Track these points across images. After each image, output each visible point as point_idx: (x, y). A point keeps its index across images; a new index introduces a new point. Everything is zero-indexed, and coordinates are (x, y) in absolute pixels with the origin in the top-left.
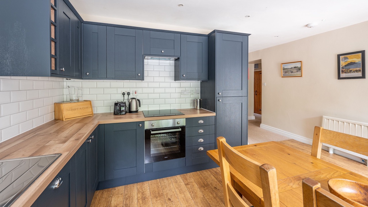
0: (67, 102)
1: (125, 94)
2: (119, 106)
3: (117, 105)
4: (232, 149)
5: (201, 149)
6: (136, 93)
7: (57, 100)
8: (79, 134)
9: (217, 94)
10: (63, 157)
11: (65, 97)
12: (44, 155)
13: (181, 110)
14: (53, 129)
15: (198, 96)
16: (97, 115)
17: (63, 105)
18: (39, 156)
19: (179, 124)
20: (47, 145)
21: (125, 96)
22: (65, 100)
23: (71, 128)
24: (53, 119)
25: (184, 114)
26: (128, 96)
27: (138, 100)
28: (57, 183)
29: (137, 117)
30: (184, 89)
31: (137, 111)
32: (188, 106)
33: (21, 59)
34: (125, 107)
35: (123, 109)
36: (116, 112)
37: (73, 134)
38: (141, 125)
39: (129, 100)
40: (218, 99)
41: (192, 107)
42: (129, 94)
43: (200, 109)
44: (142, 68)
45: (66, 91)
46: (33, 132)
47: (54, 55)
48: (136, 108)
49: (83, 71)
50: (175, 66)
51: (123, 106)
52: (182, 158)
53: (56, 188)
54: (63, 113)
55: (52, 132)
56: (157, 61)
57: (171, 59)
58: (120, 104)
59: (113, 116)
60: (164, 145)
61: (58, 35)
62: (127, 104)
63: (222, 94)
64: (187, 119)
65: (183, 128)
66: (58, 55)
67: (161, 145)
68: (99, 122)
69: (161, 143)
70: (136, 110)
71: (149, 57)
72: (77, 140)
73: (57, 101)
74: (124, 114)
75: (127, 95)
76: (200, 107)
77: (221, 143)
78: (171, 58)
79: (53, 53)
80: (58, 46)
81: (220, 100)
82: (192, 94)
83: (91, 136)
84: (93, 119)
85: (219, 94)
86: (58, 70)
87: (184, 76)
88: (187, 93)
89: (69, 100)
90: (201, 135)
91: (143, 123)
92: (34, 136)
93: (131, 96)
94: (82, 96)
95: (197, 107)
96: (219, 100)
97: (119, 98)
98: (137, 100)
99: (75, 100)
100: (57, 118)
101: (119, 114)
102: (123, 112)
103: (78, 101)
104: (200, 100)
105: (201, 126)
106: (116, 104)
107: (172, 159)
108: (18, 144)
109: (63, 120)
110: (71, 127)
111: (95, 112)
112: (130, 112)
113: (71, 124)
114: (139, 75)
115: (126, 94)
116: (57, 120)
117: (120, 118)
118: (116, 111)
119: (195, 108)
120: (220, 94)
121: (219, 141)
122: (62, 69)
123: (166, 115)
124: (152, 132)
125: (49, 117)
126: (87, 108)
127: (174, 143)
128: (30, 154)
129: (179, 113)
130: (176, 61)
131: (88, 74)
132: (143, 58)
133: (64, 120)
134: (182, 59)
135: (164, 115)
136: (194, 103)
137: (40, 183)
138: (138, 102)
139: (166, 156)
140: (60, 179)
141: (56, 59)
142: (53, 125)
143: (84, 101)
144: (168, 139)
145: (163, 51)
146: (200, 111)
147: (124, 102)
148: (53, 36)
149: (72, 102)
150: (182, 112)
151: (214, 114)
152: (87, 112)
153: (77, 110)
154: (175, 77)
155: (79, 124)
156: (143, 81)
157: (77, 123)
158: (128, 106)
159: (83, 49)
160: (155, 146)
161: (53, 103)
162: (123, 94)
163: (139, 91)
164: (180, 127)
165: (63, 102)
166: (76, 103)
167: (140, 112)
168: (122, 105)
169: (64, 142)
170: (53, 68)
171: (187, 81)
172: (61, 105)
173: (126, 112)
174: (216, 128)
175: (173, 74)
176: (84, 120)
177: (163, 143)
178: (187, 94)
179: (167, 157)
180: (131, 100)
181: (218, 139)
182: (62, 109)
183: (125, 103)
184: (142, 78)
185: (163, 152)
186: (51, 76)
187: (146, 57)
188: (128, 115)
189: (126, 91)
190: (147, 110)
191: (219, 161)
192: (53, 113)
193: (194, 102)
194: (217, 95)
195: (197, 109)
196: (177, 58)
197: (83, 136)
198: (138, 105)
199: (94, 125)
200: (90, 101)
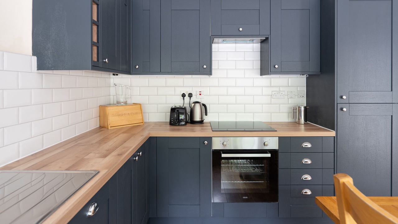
0: (114, 105)
1: (185, 96)
2: (176, 113)
3: (175, 112)
4: (367, 200)
5: (306, 192)
6: (200, 94)
7: (102, 102)
8: (124, 148)
9: (339, 98)
10: (100, 176)
11: (112, 97)
12: (81, 170)
13: (271, 123)
14: (97, 138)
15: (303, 102)
16: (149, 124)
17: (109, 108)
18: (76, 170)
19: (267, 145)
20: (86, 157)
21: (185, 99)
22: (112, 102)
23: (115, 139)
24: (98, 126)
25: (276, 130)
26: (190, 99)
27: (204, 105)
28: (92, 209)
29: (202, 130)
30: (277, 89)
31: (201, 122)
32: (284, 117)
33: (62, 48)
34: (185, 114)
35: (182, 117)
36: (173, 122)
37: (116, 148)
38: (206, 142)
39: (190, 105)
40: (340, 106)
41: (290, 120)
42: (190, 95)
43: (305, 124)
44: (209, 57)
45: (112, 91)
46: (75, 140)
47: (96, 42)
48: (200, 117)
49: (131, 63)
50: (261, 51)
51: (182, 114)
52: (272, 203)
53: (90, 216)
54: (108, 119)
55: (94, 142)
56: (233, 45)
57: (254, 41)
58: (178, 109)
59: (168, 127)
60: (244, 177)
61: (100, 16)
62: (188, 110)
63: (348, 98)
64: (281, 139)
65: (273, 152)
66: (100, 42)
67: (239, 177)
68: (149, 134)
69: (239, 174)
70: (200, 120)
71: (220, 40)
72: (120, 155)
73: (102, 104)
74: (184, 125)
75: (189, 97)
76: (306, 120)
77: (342, 186)
78: (254, 38)
79: (95, 40)
80: (100, 30)
81: (345, 109)
82: (291, 98)
83: (138, 151)
84: (143, 130)
85: (341, 97)
86: (100, 62)
87: (277, 66)
88: (282, 95)
89: (115, 102)
90: (307, 169)
91: (210, 139)
92: (74, 145)
93: (194, 99)
94: (131, 97)
95: (299, 119)
96: (342, 109)
97: (178, 102)
98: (202, 105)
99: (122, 102)
100: (102, 126)
101: (177, 125)
102: (182, 122)
103: (126, 103)
104: (305, 108)
105: (307, 153)
106: (173, 110)
107: (256, 201)
108: (57, 154)
109: (108, 129)
110: (115, 137)
111: (147, 120)
112: (193, 122)
113: (116, 133)
114: (205, 67)
115: (187, 95)
116: (102, 127)
117: (178, 130)
118: (173, 120)
119: (296, 122)
120: (344, 97)
121: (339, 181)
122: (105, 60)
123: (246, 130)
124: (223, 155)
125: (93, 124)
126: (137, 113)
127: (258, 177)
128: (67, 167)
129: (269, 129)
130: (263, 44)
131: (137, 67)
132: (212, 42)
133: (110, 128)
134: (272, 40)
135: (243, 130)
136: (294, 113)
137: (70, 205)
138: (203, 107)
139: (246, 195)
140: (96, 205)
141: (98, 47)
142: (96, 133)
143: (134, 104)
144: (250, 169)
145: (241, 29)
146: (304, 126)
147: (184, 107)
148: (95, 18)
149: (119, 105)
150: (273, 127)
151: (332, 133)
152: (136, 119)
153: (124, 115)
154: (261, 69)
155: (125, 135)
156: (211, 76)
157: (124, 133)
158: (189, 114)
159: (131, 33)
160: (230, 177)
161: (98, 106)
162: (182, 96)
163: (205, 91)
164: (269, 151)
165: (110, 104)
166: (123, 107)
167: (207, 123)
168: (180, 111)
169: (105, 156)
170: (95, 60)
171: (282, 76)
172: (107, 108)
173: (187, 123)
174: (336, 158)
175: (258, 65)
176: (132, 130)
177: (242, 174)
178: (282, 97)
179: (247, 197)
180: (193, 104)
181: (337, 177)
182: (107, 113)
183: (185, 109)
184: (209, 72)
185: (242, 188)
186: (92, 69)
187: (216, 40)
188: (189, 126)
189: (187, 91)
190: (217, 120)
191: (339, 218)
192: (98, 118)
193: (295, 111)
194: (337, 100)
195: (299, 123)
196: (265, 38)
197: (127, 151)
198: (203, 113)
199: (142, 137)
200: (140, 104)
